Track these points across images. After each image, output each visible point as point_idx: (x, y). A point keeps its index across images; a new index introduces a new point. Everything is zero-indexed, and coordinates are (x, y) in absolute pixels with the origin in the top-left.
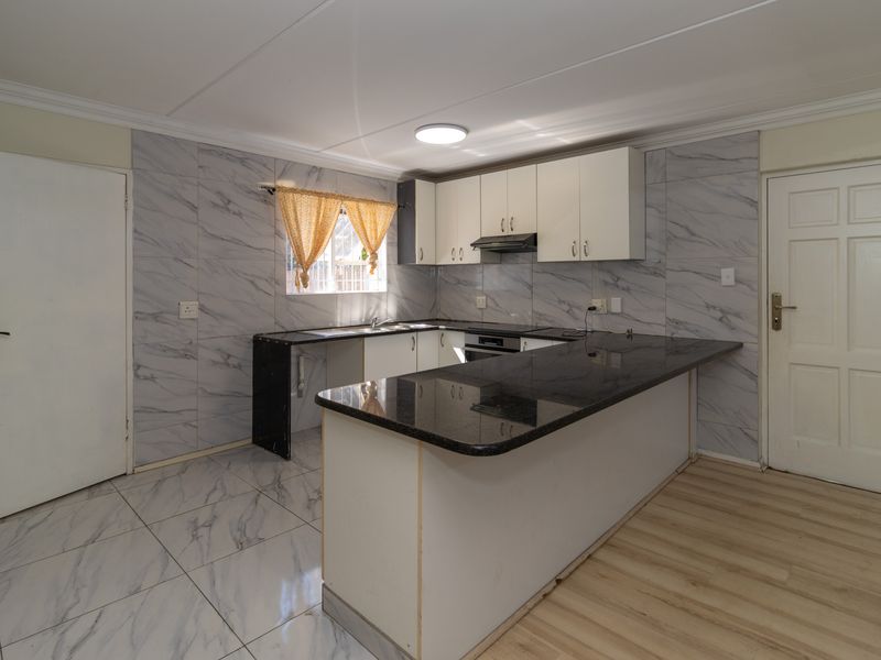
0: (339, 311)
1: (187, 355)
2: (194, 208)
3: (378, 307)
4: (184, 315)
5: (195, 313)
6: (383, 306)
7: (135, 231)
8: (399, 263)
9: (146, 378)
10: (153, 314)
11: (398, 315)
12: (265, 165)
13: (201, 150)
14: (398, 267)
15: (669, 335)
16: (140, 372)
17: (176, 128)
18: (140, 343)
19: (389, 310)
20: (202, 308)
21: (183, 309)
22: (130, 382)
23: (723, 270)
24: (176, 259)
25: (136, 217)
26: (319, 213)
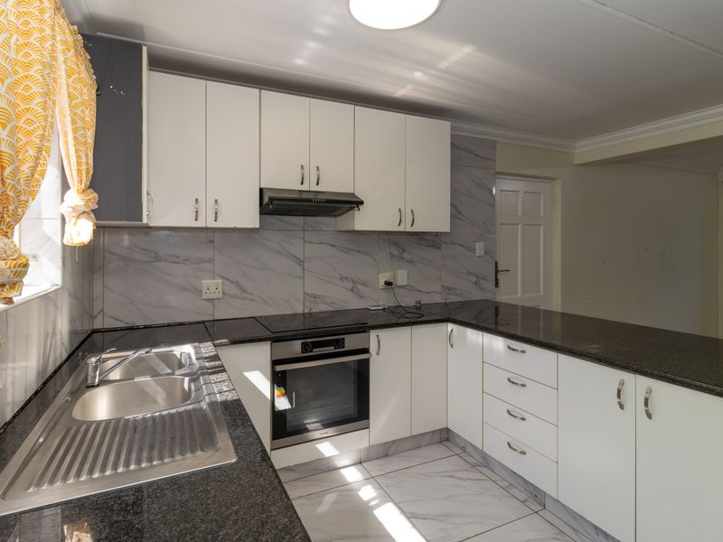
15: (443, 301)
23: (477, 244)
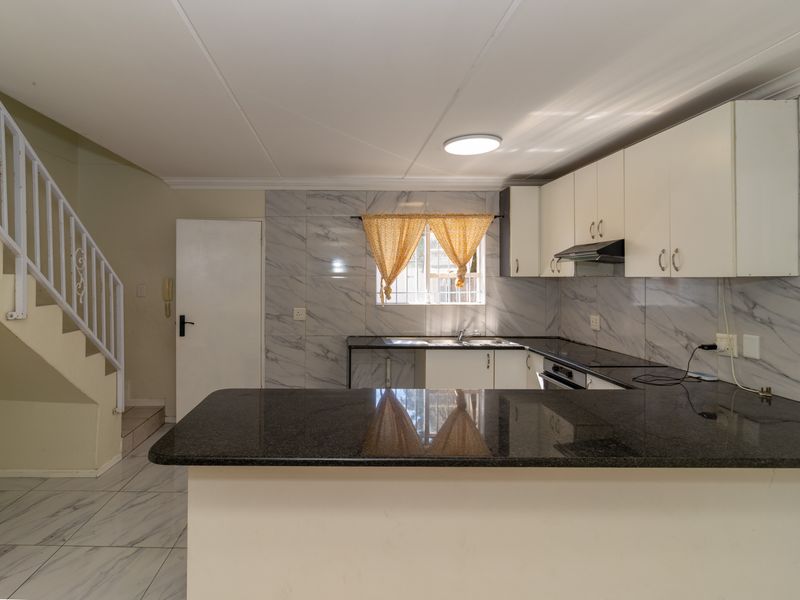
0: (428, 322)
1: (298, 346)
2: (304, 239)
3: (474, 319)
4: (295, 318)
5: (303, 316)
6: (481, 319)
7: (266, 259)
8: (501, 275)
9: (272, 360)
10: (277, 316)
11: (501, 328)
12: (357, 199)
13: (309, 196)
14: (500, 279)
16: (269, 355)
17: (291, 184)
18: (269, 334)
19: (489, 323)
20: (308, 313)
21: (295, 313)
22: (263, 361)
24: (291, 277)
25: (267, 249)
26: (402, 233)
